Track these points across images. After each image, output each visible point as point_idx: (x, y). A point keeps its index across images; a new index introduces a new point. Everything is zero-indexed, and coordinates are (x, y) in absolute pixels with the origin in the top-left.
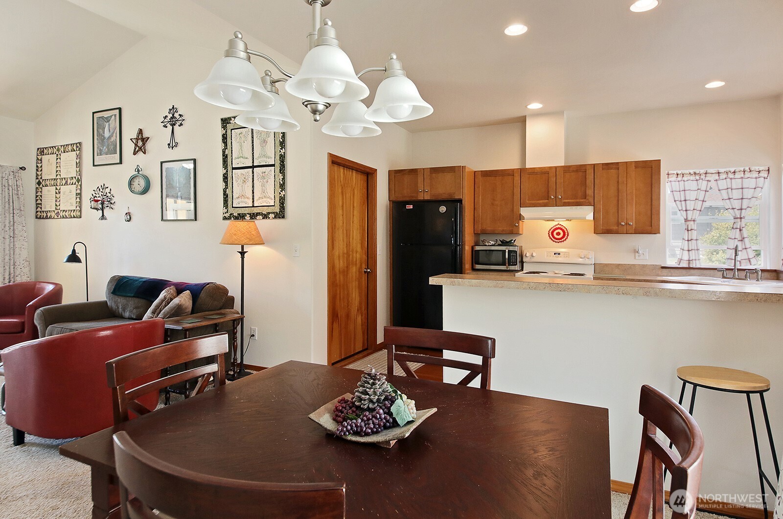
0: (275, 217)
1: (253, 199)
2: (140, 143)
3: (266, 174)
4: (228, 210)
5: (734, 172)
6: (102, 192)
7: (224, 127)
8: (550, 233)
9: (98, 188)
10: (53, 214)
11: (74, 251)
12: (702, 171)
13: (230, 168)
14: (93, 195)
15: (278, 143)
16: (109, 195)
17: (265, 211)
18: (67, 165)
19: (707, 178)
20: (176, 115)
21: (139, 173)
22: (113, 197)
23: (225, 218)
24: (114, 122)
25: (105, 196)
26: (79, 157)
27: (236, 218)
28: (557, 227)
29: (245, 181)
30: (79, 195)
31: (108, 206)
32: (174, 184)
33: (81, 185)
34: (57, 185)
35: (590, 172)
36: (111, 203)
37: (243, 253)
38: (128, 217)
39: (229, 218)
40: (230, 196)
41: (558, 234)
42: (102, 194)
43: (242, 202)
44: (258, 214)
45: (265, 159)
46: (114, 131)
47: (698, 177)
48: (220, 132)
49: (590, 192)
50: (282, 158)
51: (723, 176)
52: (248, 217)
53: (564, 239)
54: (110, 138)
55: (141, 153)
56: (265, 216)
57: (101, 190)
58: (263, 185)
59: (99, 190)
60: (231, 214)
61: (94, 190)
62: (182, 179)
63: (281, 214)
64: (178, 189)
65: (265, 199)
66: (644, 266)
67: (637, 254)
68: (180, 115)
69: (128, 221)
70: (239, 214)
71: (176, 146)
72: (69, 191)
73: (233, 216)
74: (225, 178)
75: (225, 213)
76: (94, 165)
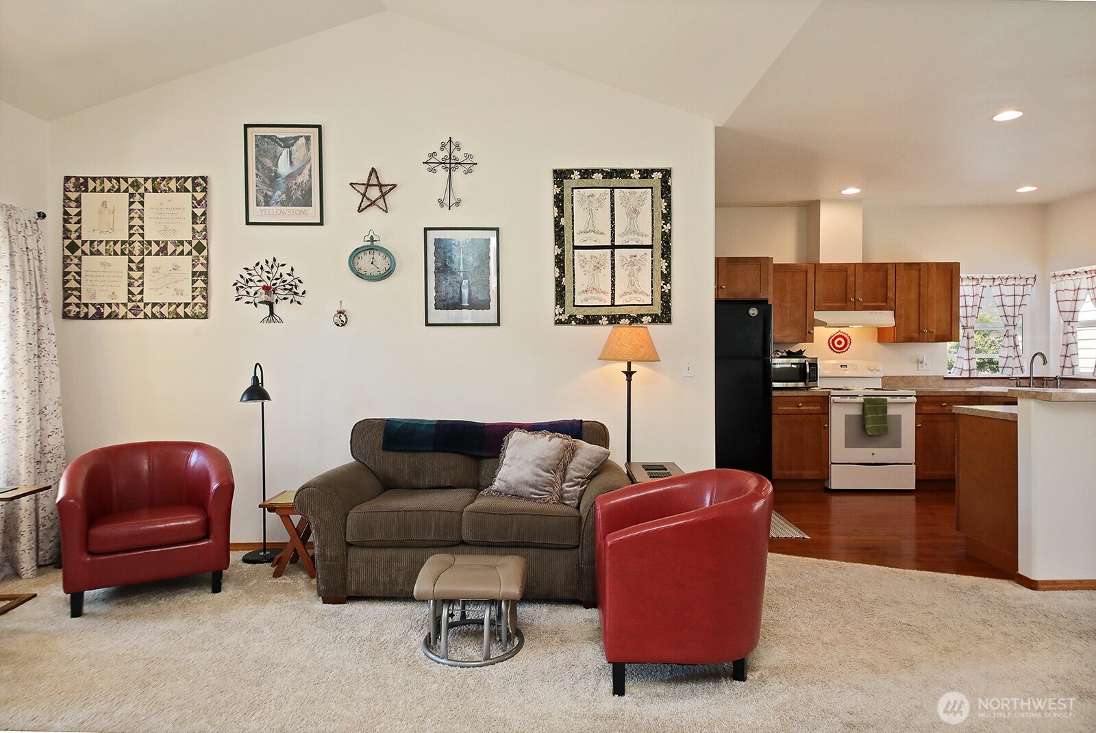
0: (653, 321)
1: (613, 294)
2: (374, 193)
3: (637, 258)
4: (564, 310)
5: (1007, 279)
6: (268, 272)
7: (559, 183)
8: (831, 342)
9: (257, 264)
10: (122, 311)
11: (255, 380)
12: (978, 276)
13: (568, 247)
14: (242, 277)
15: (658, 215)
16: (287, 278)
17: (634, 312)
18: (163, 216)
19: (982, 284)
21: (373, 244)
22: (300, 281)
23: (559, 322)
24: (304, 149)
25: (277, 279)
26: (202, 203)
27: (581, 322)
28: (838, 334)
29: (598, 268)
30: (202, 276)
31: (285, 299)
32: (454, 266)
33: (207, 259)
34: (131, 253)
35: (891, 272)
36: (296, 294)
37: (629, 374)
38: (343, 318)
39: (568, 322)
40: (569, 288)
41: (839, 343)
42: (270, 275)
43: (593, 298)
44: (622, 316)
45: (636, 237)
46: (304, 167)
47: (974, 283)
48: (550, 190)
49: (891, 295)
50: (666, 238)
51: (997, 282)
52: (604, 321)
53: (846, 348)
54: (290, 176)
55: (373, 210)
56: (635, 320)
57: (266, 268)
58: (631, 275)
59: (262, 268)
60: (570, 316)
61: (246, 269)
62: (470, 259)
63: (664, 317)
64: (461, 274)
65: (635, 295)
66: (927, 377)
67: (920, 365)
68: (467, 156)
69: (343, 325)
70: (587, 317)
71: (458, 203)
72: (171, 267)
73: (576, 319)
74: (560, 261)
75: (560, 314)
76: (249, 223)
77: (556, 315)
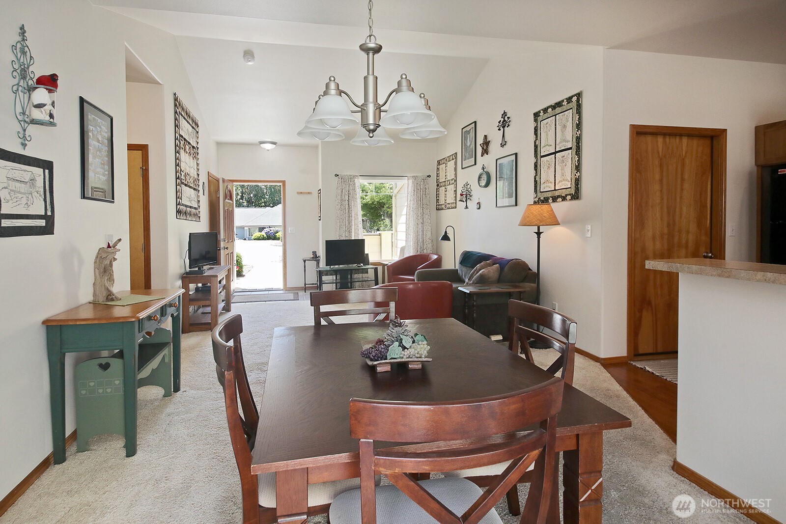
0: (572, 199)
1: (555, 182)
2: (485, 147)
3: (565, 157)
4: (537, 195)
7: (536, 120)
9: (464, 185)
10: (443, 206)
11: (446, 232)
13: (539, 157)
14: (461, 191)
15: (575, 125)
16: (469, 189)
17: (564, 193)
18: (450, 170)
20: (506, 119)
21: (484, 171)
22: (471, 191)
23: (535, 203)
25: (467, 191)
26: (456, 164)
27: (543, 202)
29: (550, 167)
30: (455, 191)
31: (469, 199)
32: (503, 177)
33: (456, 184)
34: (445, 186)
36: (471, 196)
37: (539, 234)
38: (479, 206)
39: (538, 203)
40: (538, 182)
42: (466, 189)
43: (547, 187)
44: (559, 197)
45: (565, 143)
48: (533, 125)
50: (578, 140)
52: (551, 200)
55: (485, 155)
56: (564, 199)
58: (562, 169)
59: (465, 187)
60: (539, 199)
61: (462, 187)
62: (508, 172)
63: (576, 196)
65: (563, 182)
68: (508, 118)
69: (478, 209)
70: (544, 198)
71: (505, 144)
72: (451, 188)
73: (541, 200)
74: (536, 166)
75: (535, 198)
76: (462, 168)
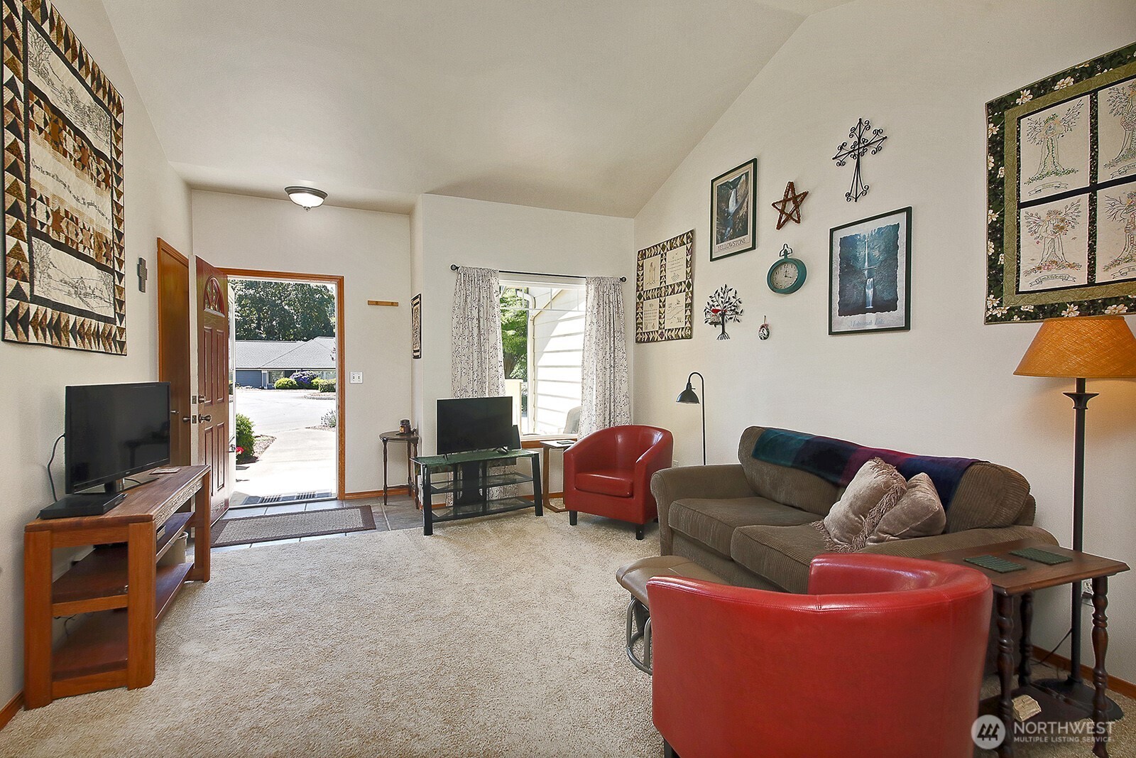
1: (1092, 266)
2: (790, 207)
4: (1001, 301)
6: (722, 298)
7: (996, 120)
9: (716, 292)
10: (656, 336)
11: (689, 384)
13: (1010, 206)
14: (708, 304)
16: (733, 300)
18: (674, 266)
21: (786, 257)
22: (740, 302)
23: (991, 320)
24: (744, 185)
25: (727, 302)
26: (690, 252)
27: (1030, 316)
29: (1063, 228)
30: (690, 306)
31: (731, 318)
32: (859, 265)
33: (692, 293)
34: (661, 296)
36: (737, 313)
37: (1081, 398)
38: (765, 332)
39: (1007, 318)
40: (1010, 268)
42: (723, 300)
43: (1051, 278)
44: (1110, 301)
46: (744, 200)
52: (1073, 311)
54: (737, 211)
55: (791, 224)
57: (722, 295)
59: (719, 295)
60: (1012, 309)
61: (710, 297)
62: (876, 253)
64: (866, 272)
68: (877, 132)
69: (765, 338)
70: (1040, 307)
71: (865, 193)
72: (676, 302)
73: (1020, 313)
74: (995, 232)
75: (994, 308)
76: (712, 260)
77: (988, 310)
